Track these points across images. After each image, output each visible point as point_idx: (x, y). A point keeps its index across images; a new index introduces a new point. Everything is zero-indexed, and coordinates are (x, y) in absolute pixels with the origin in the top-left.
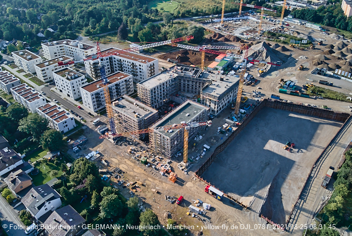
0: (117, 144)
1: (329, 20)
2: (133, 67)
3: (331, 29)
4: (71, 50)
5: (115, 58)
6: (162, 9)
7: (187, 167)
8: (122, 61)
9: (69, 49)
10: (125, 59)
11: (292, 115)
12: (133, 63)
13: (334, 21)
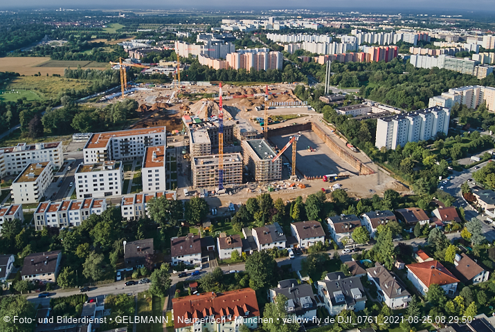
0: (233, 194)
1: (211, 75)
2: (146, 141)
3: (217, 82)
4: (21, 157)
5: (116, 140)
6: (25, 99)
7: (298, 177)
8: (129, 139)
9: (15, 157)
10: (132, 137)
11: (283, 136)
12: (146, 137)
13: (215, 75)
